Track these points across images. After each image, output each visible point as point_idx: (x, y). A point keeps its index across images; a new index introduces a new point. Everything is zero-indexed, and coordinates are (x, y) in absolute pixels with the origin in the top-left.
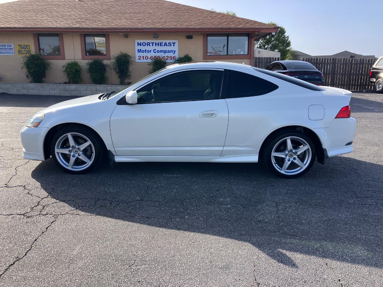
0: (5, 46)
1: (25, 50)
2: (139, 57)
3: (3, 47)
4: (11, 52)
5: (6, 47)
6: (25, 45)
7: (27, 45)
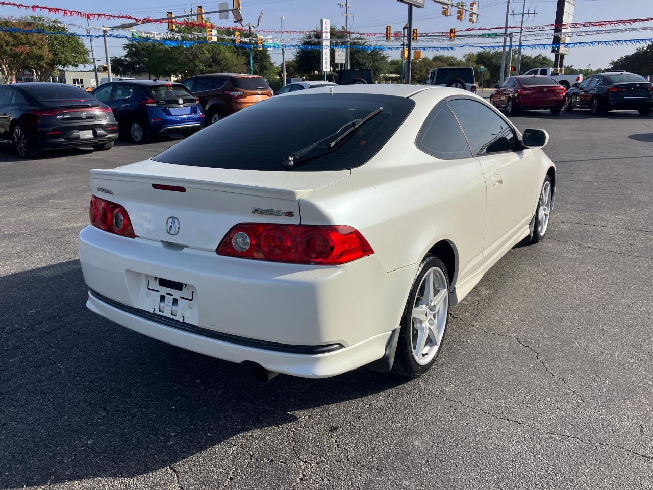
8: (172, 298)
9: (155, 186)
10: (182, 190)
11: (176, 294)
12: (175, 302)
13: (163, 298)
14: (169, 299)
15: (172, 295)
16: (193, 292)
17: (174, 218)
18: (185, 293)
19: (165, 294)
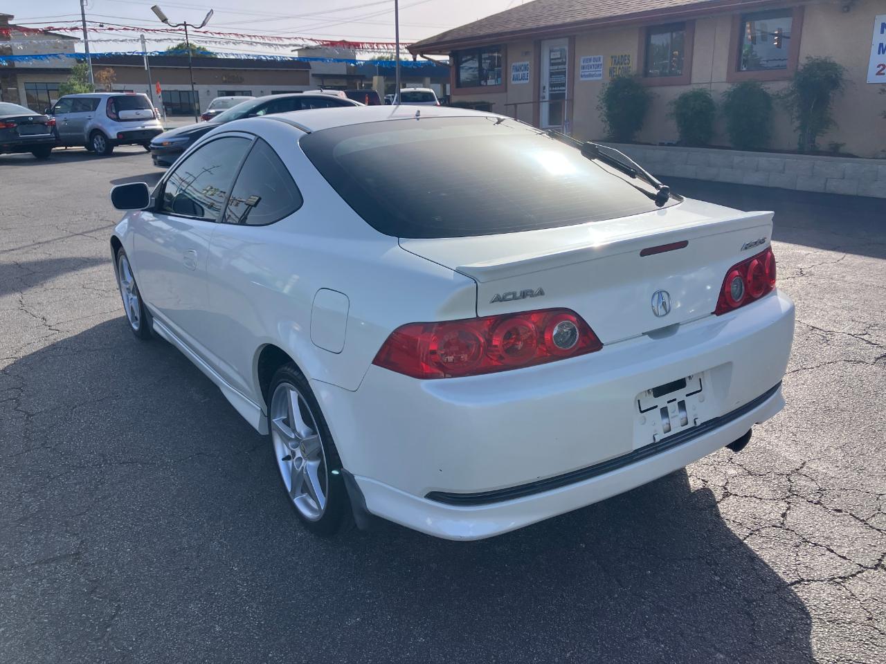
0: (590, 60)
1: (621, 67)
2: (879, 66)
3: (586, 64)
4: (597, 73)
5: (592, 63)
6: (622, 56)
7: (625, 56)
8: (676, 403)
9: (645, 253)
10: (683, 244)
11: (679, 395)
12: (682, 405)
13: (664, 412)
14: (672, 408)
15: (675, 400)
16: (700, 380)
17: (660, 293)
18: (691, 386)
19: (666, 404)
